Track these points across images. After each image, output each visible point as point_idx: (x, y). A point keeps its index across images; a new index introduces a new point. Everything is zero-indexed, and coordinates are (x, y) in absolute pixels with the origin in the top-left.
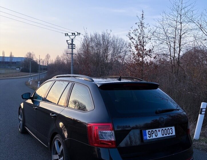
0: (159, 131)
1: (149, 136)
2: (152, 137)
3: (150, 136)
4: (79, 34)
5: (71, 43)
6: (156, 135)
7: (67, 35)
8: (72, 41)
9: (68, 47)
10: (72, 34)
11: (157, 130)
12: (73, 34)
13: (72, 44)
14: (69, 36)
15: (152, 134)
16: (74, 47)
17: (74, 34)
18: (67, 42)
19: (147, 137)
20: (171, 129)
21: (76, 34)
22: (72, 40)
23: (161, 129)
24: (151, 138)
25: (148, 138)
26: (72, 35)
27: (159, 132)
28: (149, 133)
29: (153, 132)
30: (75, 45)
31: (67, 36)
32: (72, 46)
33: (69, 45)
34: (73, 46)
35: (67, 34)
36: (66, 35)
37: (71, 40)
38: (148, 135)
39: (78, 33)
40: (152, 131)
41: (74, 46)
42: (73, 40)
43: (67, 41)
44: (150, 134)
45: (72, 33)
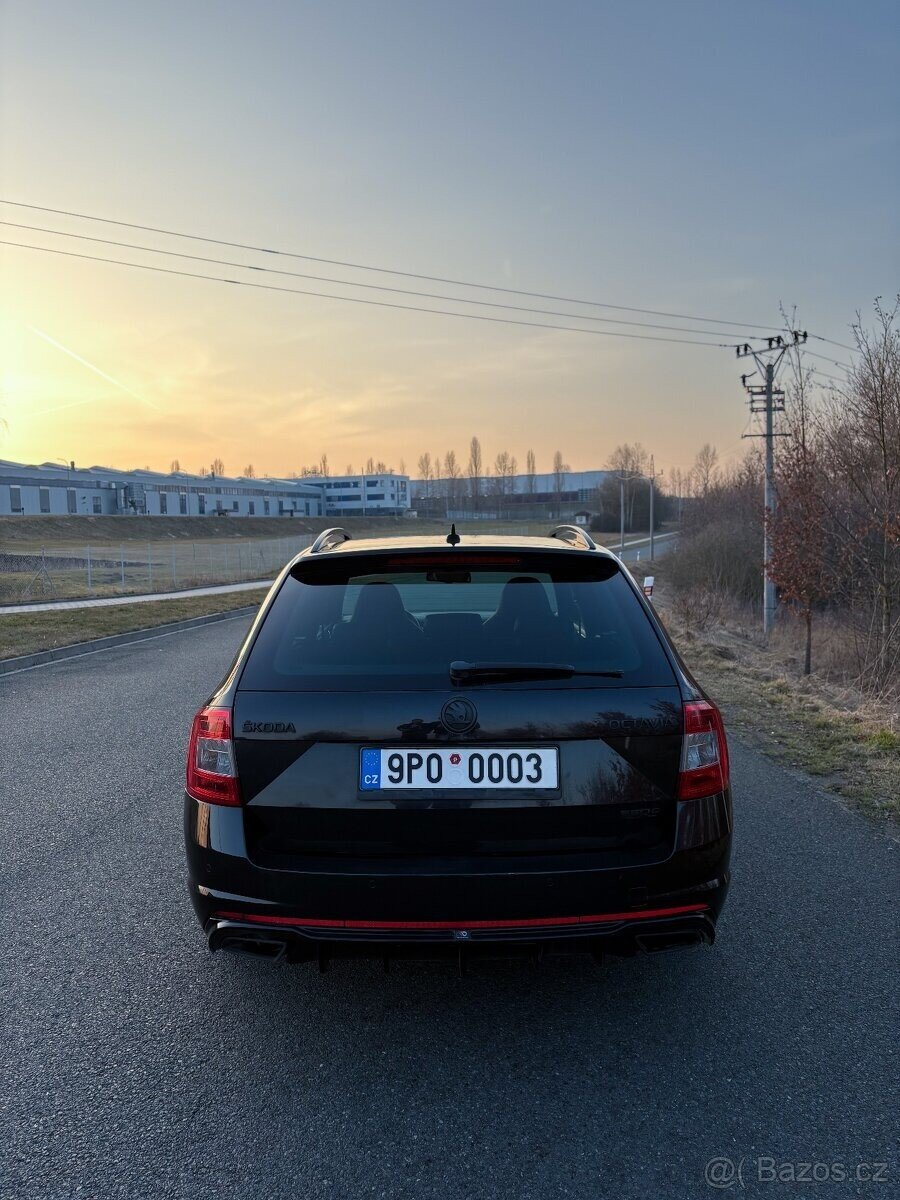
0: (455, 759)
1: (391, 778)
2: (410, 781)
3: (396, 775)
4: (801, 339)
5: (764, 383)
6: (434, 775)
7: (746, 349)
8: (770, 377)
9: (749, 406)
10: (770, 344)
11: (446, 754)
12: (774, 344)
13: (768, 391)
14: (754, 353)
15: (411, 767)
16: (780, 405)
17: (779, 339)
18: (744, 381)
19: (379, 779)
20: (534, 761)
21: (788, 339)
22: (770, 369)
23: (465, 754)
24: (404, 784)
25: (386, 784)
26: (771, 348)
27: (457, 762)
28: (396, 764)
29: (415, 762)
30: (783, 393)
31: (746, 354)
32: (769, 401)
33: (755, 397)
34: (775, 397)
35: (746, 346)
36: (742, 352)
37: (763, 370)
38: (385, 771)
39: (796, 335)
40: (410, 756)
41: (781, 396)
42: (775, 369)
43: (744, 377)
44: (400, 769)
45: (771, 340)
